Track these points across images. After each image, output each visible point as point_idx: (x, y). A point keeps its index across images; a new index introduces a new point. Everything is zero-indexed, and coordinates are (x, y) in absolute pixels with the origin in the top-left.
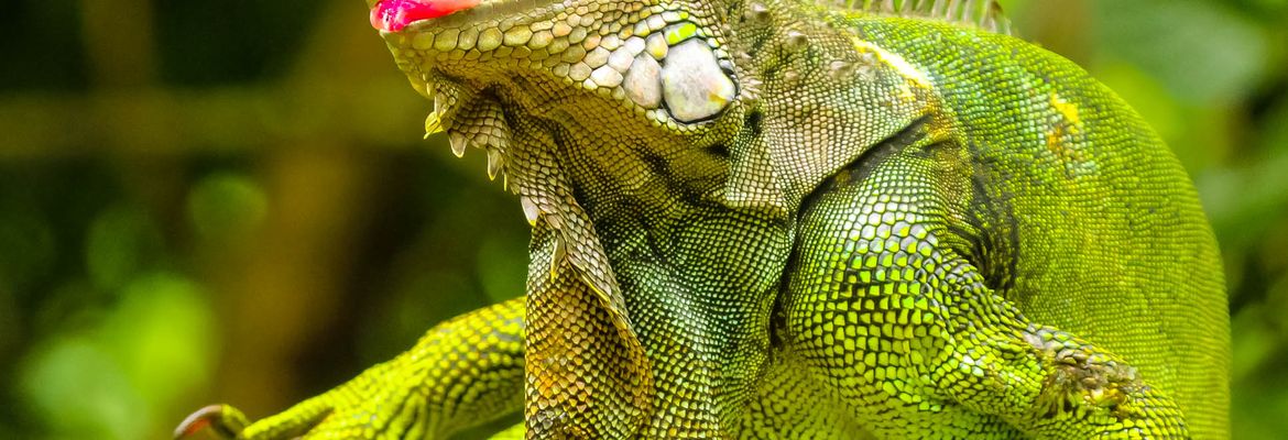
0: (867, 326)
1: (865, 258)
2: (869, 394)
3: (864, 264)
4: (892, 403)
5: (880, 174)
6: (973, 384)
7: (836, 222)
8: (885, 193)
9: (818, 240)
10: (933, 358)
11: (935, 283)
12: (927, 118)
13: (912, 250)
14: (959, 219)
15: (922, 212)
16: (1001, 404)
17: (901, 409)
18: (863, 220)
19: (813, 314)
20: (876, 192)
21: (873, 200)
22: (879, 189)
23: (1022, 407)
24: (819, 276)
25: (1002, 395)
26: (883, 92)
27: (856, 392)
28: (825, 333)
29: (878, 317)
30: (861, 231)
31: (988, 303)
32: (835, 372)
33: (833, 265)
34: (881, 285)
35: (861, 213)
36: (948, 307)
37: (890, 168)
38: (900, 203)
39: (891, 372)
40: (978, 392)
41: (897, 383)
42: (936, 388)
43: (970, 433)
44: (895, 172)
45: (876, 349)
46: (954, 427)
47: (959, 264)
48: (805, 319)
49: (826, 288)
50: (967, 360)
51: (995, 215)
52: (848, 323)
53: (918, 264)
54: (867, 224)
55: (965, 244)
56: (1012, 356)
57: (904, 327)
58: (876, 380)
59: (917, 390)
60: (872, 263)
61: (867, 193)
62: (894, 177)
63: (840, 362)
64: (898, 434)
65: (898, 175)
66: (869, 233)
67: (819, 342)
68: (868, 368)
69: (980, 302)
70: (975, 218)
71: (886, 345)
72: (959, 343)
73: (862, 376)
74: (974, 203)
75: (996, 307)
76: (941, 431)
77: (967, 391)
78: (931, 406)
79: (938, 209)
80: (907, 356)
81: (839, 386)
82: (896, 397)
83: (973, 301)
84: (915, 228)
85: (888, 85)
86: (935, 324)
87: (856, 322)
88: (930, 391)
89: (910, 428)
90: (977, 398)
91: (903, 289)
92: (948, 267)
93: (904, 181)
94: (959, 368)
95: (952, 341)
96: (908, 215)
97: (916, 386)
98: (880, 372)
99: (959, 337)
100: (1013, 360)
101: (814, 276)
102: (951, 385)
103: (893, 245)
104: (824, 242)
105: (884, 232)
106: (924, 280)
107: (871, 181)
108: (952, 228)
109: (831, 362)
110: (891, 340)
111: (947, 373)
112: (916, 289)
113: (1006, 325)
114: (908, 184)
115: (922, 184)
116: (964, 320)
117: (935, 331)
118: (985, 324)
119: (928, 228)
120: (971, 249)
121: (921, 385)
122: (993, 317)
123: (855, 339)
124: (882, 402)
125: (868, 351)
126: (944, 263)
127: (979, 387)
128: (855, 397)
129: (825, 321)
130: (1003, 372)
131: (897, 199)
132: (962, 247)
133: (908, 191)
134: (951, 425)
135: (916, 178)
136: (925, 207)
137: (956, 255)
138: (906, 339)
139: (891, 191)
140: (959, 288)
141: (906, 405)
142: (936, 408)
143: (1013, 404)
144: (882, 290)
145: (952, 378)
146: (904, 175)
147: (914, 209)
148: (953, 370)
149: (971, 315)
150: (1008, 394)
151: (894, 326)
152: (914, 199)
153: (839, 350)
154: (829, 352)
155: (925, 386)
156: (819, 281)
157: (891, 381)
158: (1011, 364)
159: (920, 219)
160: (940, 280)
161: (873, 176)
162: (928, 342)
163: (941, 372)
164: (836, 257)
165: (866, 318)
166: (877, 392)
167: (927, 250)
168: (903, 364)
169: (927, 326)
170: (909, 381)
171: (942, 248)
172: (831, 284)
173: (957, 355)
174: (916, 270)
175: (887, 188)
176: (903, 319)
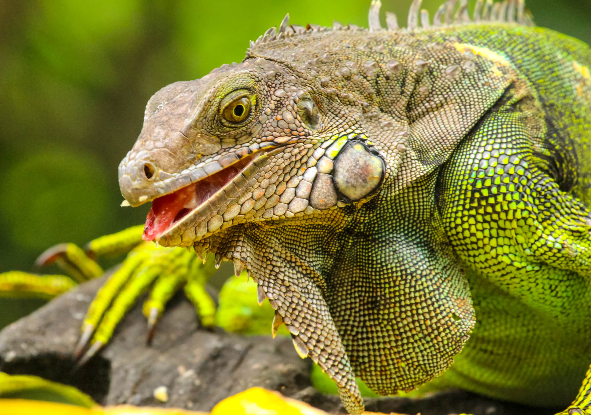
0: (489, 222)
1: (483, 180)
2: (494, 265)
3: (483, 184)
4: (509, 269)
5: (486, 126)
6: (555, 254)
7: (463, 160)
8: (491, 138)
9: (453, 173)
10: (529, 238)
11: (528, 191)
12: (512, 86)
13: (512, 171)
14: (539, 147)
15: (515, 147)
16: (574, 265)
17: (515, 273)
18: (479, 156)
19: (456, 218)
20: (485, 138)
21: (484, 144)
22: (487, 135)
23: (587, 265)
24: (456, 196)
25: (573, 259)
26: (483, 76)
27: (486, 265)
28: (464, 230)
29: (495, 217)
30: (479, 164)
31: (563, 201)
32: (472, 253)
33: (464, 187)
34: (495, 196)
35: (478, 152)
36: (537, 206)
37: (492, 122)
38: (501, 143)
39: (506, 249)
40: (559, 258)
41: (511, 256)
42: (534, 256)
43: (561, 281)
44: (495, 124)
45: (496, 236)
46: (551, 279)
47: (543, 178)
48: (450, 222)
49: (462, 202)
50: (551, 238)
51: (562, 139)
52: (477, 222)
53: (516, 180)
54: (482, 159)
55: (544, 163)
56: (579, 234)
57: (511, 221)
58: (497, 255)
59: (523, 259)
60: (488, 183)
61: (480, 140)
62: (495, 127)
63: (475, 246)
64: (516, 287)
65: (498, 125)
66: (485, 165)
67: (460, 236)
68: (492, 248)
69: (557, 201)
70: (550, 144)
71: (501, 232)
72: (545, 228)
73: (489, 253)
74: (549, 135)
75: (568, 204)
76: (542, 283)
77: (551, 258)
78: (533, 267)
79: (525, 143)
80: (514, 239)
81: (475, 262)
82: (511, 265)
83: (553, 201)
84: (512, 158)
85: (484, 71)
86: (530, 217)
87: (482, 221)
88: (531, 258)
89: (522, 283)
90: (558, 262)
91: (509, 197)
92: (535, 181)
93: (502, 128)
94: (546, 244)
95: (541, 227)
96: (507, 150)
97: (522, 257)
98: (500, 250)
99: (545, 224)
100: (579, 237)
101: (453, 195)
102: (542, 255)
103: (500, 171)
104: (456, 174)
105: (494, 163)
106: (521, 190)
107: (481, 132)
108: (536, 154)
109: (470, 247)
110: (504, 229)
111: (538, 247)
112: (516, 196)
113: (575, 214)
114: (505, 130)
115: (513, 129)
116: (548, 214)
117: (530, 221)
118: (561, 215)
119: (520, 157)
120: (549, 166)
121: (525, 256)
122: (567, 210)
123: (482, 231)
124: (503, 269)
125: (491, 237)
126: (533, 178)
127: (559, 255)
128: (485, 268)
129: (463, 222)
130: (574, 245)
131: (499, 141)
132: (542, 165)
133: (505, 135)
134: (548, 278)
135: (509, 126)
136: (517, 144)
137: (540, 172)
138: (513, 229)
139: (494, 136)
140: (543, 193)
141: (518, 269)
142: (537, 268)
143: (581, 264)
144: (496, 199)
145: (541, 251)
146: (502, 125)
147: (510, 146)
148: (542, 246)
149: (552, 210)
150: (577, 258)
151: (505, 221)
152: (509, 140)
153: (474, 239)
154: (468, 241)
155: (528, 256)
156: (457, 198)
157: (507, 255)
158: (578, 239)
159: (515, 151)
160: (531, 189)
161: (482, 128)
162: (526, 228)
163: (534, 247)
164: (465, 183)
165: (488, 218)
166: (499, 263)
167: (521, 171)
168: (513, 243)
169: (525, 219)
170: (517, 254)
171: (531, 168)
172: (465, 199)
173: (544, 236)
174: (516, 184)
175: (492, 135)
176: (510, 216)
